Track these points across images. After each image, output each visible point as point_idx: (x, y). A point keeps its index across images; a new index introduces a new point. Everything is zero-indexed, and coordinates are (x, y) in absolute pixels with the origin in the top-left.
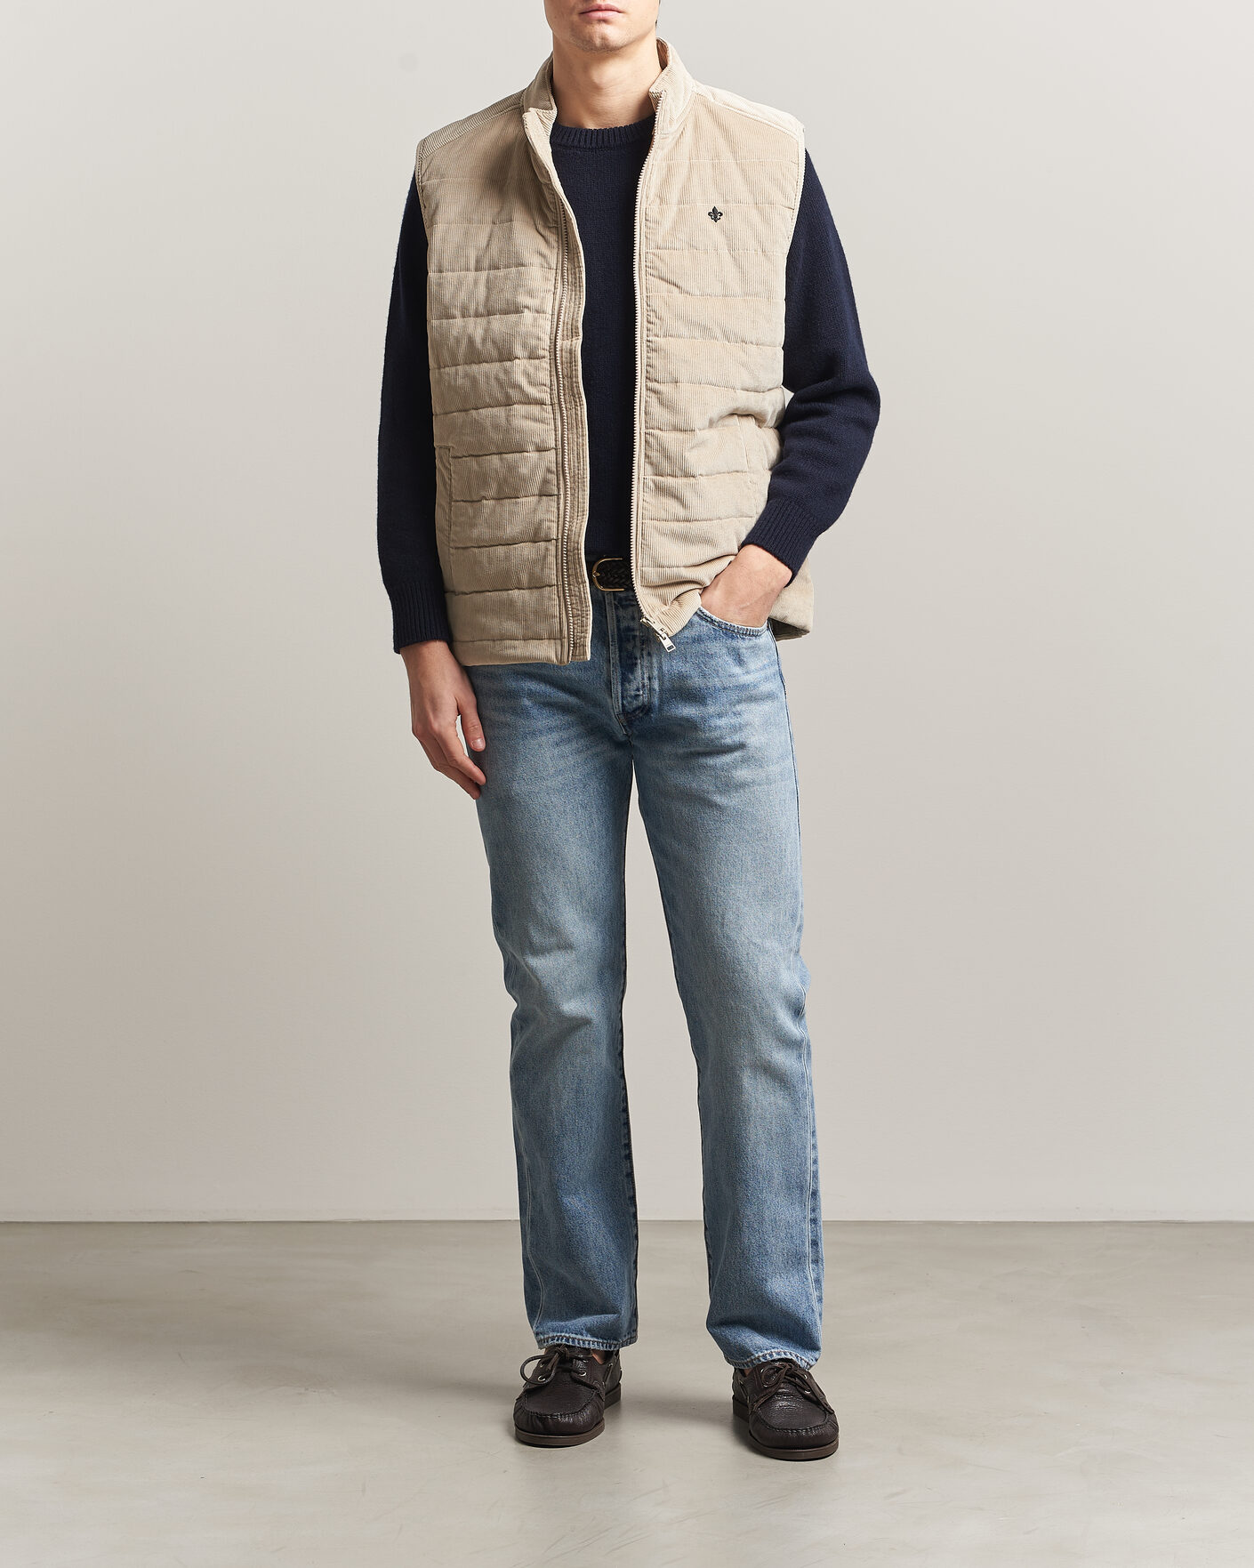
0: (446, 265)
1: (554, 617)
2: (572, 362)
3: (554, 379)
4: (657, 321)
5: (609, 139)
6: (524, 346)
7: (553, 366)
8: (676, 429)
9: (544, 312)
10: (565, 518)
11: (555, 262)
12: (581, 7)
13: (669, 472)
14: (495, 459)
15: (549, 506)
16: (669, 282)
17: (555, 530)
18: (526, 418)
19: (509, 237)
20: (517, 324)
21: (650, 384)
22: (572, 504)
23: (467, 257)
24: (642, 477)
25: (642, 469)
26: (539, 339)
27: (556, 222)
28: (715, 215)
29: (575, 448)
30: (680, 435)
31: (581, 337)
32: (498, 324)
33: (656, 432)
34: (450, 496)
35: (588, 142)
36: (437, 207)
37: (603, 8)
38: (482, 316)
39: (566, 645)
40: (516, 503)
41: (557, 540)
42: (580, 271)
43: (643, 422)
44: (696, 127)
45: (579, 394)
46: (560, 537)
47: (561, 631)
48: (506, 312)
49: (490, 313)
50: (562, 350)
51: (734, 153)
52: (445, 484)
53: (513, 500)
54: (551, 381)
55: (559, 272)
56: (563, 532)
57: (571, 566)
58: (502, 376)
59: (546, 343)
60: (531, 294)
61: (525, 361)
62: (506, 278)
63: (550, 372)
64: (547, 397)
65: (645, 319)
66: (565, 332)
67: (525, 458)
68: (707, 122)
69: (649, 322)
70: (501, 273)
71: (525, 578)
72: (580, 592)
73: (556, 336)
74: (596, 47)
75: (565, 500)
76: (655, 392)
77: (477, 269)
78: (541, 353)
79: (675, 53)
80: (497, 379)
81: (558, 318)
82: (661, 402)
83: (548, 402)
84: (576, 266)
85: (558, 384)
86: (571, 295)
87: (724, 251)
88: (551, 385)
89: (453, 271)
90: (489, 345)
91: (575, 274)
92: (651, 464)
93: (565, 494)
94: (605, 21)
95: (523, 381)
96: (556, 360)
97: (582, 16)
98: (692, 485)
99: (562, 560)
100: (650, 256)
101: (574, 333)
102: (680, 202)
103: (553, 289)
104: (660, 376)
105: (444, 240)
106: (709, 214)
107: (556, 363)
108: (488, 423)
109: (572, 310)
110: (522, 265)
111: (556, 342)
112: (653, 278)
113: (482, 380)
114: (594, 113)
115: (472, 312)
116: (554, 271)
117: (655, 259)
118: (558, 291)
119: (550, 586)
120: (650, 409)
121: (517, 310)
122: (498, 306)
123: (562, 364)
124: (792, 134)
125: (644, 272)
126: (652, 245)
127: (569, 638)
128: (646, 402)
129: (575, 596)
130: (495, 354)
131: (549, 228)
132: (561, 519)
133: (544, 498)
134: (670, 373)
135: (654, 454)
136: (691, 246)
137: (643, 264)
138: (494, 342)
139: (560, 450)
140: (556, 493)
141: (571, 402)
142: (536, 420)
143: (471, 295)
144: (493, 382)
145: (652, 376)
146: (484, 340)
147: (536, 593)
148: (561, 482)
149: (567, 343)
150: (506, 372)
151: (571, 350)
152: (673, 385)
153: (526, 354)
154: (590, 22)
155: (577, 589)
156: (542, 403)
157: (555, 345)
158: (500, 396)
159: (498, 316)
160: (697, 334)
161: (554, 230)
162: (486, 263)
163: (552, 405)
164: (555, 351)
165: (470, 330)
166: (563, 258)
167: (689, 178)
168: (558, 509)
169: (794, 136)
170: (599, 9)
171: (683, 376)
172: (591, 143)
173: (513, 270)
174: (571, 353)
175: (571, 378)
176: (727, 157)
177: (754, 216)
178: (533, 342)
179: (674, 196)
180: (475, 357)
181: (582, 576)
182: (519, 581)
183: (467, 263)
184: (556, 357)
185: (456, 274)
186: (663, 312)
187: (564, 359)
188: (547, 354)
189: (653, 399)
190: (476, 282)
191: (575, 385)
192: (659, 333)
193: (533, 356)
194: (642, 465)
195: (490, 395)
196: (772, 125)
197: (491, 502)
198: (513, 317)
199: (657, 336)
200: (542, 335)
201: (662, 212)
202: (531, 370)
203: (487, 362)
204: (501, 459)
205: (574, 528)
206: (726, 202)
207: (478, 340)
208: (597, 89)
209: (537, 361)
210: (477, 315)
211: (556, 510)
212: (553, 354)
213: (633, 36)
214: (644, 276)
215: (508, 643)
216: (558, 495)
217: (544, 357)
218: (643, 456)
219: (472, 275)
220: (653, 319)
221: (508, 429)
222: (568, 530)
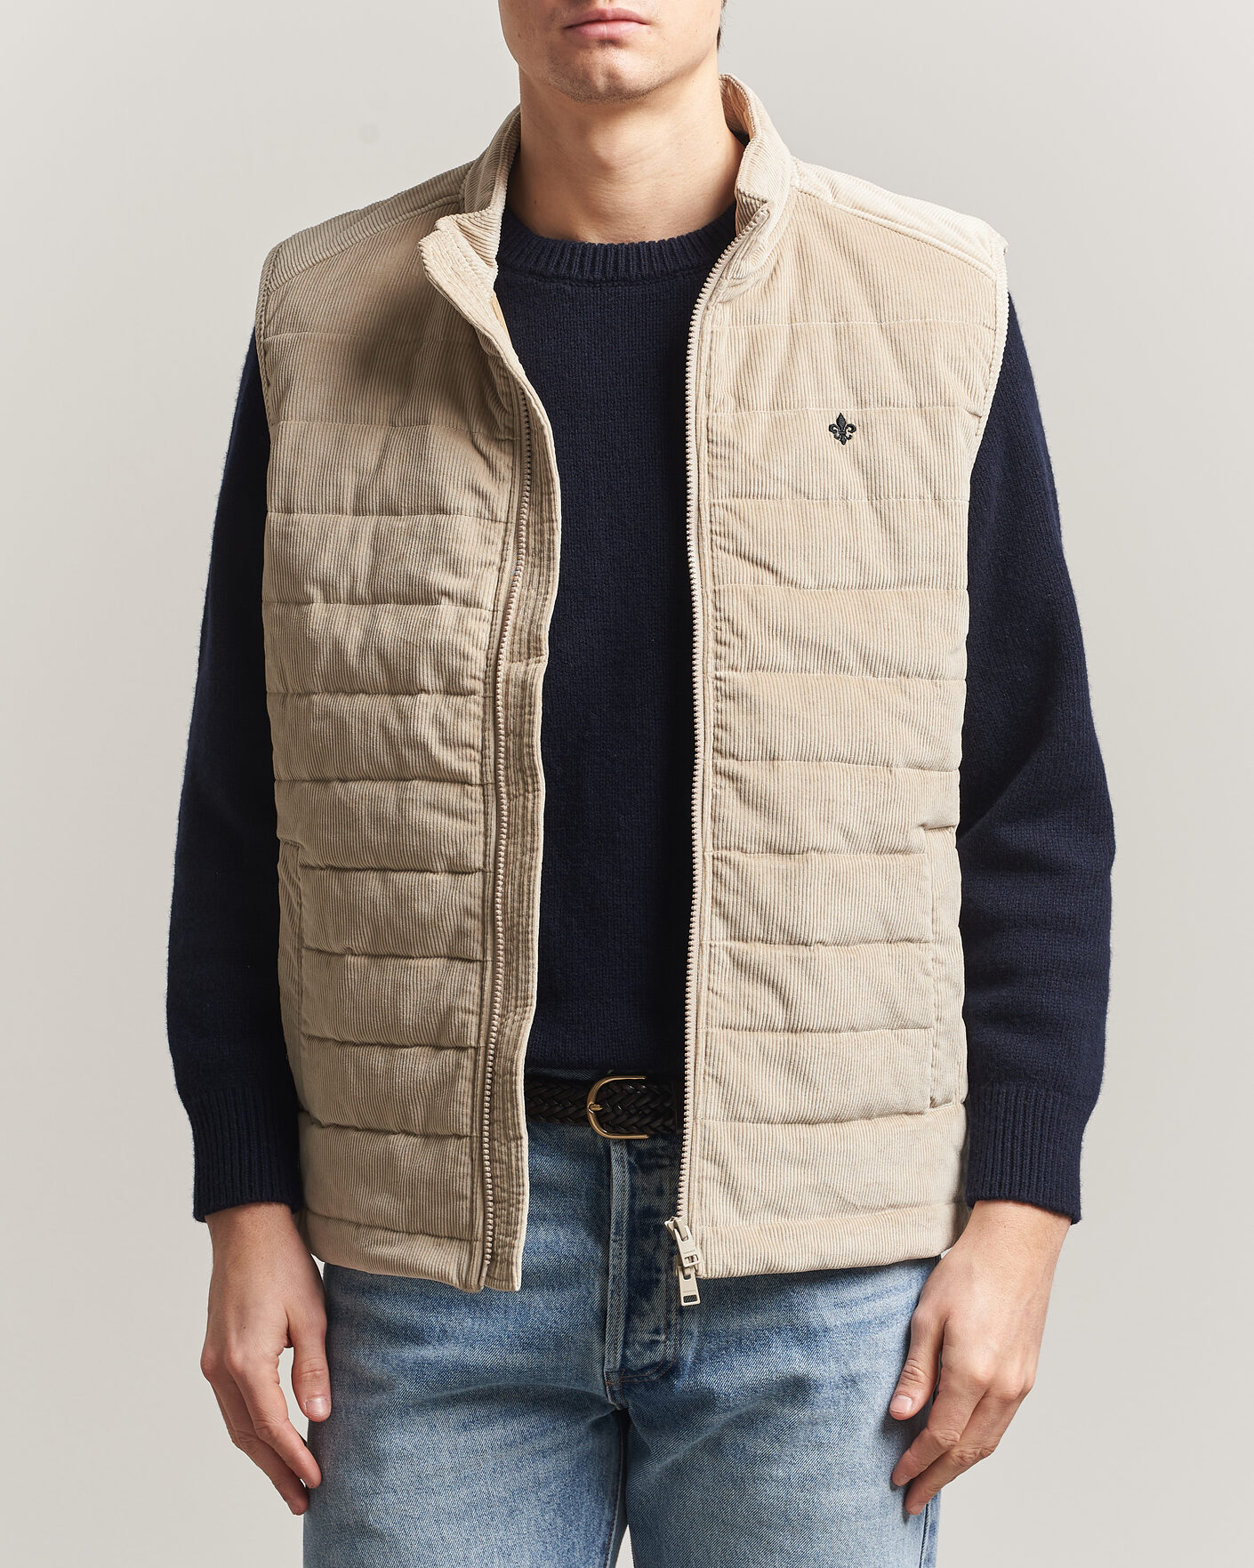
0: (299, 499)
1: (462, 1197)
2: (524, 706)
3: (490, 735)
4: (734, 640)
5: (627, 266)
6: (439, 667)
7: (490, 710)
8: (773, 849)
9: (478, 605)
10: (492, 1007)
11: (505, 508)
12: (568, 16)
13: (760, 932)
14: (373, 883)
15: (464, 980)
16: (755, 562)
17: (474, 1029)
18: (433, 806)
19: (420, 456)
20: (427, 625)
21: (721, 762)
22: (507, 981)
23: (339, 487)
24: (706, 942)
25: (707, 928)
26: (465, 657)
27: (511, 431)
28: (842, 429)
29: (517, 873)
30: (779, 862)
31: (545, 658)
32: (390, 623)
33: (735, 855)
34: (300, 938)
35: (587, 267)
36: (288, 386)
37: (609, 16)
38: (362, 602)
39: (478, 1253)
40: (407, 968)
41: (476, 1049)
42: (552, 530)
43: (710, 836)
44: (802, 256)
45: (533, 768)
46: (482, 1044)
47: (472, 1225)
48: (407, 600)
49: (377, 598)
50: (507, 682)
51: (876, 306)
52: (291, 913)
53: (403, 962)
54: (484, 739)
55: (512, 527)
56: (488, 1036)
57: (499, 1103)
58: (393, 723)
59: (478, 663)
60: (455, 567)
61: (438, 698)
62: (411, 533)
63: (484, 721)
64: (473, 770)
65: (711, 636)
66: (516, 647)
67: (427, 885)
68: (821, 249)
69: (718, 641)
70: (401, 523)
71: (418, 1114)
72: (509, 1155)
73: (498, 653)
74: (596, 92)
75: (494, 972)
76: (731, 777)
77: (359, 511)
78: (469, 683)
79: (763, 112)
80: (384, 728)
81: (505, 619)
82: (743, 796)
83: (476, 779)
84: (544, 519)
85: (497, 745)
86: (532, 574)
87: (861, 501)
88: (484, 747)
89: (312, 511)
90: (372, 662)
91: (542, 533)
92: (725, 917)
93: (495, 961)
94: (614, 42)
95: (429, 734)
96: (495, 699)
97: (570, 33)
98: (800, 962)
99: (483, 1089)
100: (719, 512)
101: (532, 650)
102: (775, 405)
103: (498, 560)
104: (742, 747)
105: (297, 451)
106: (831, 428)
107: (495, 706)
108: (363, 810)
109: (531, 604)
110: (442, 511)
111: (497, 665)
112: (725, 555)
113: (355, 727)
114: (599, 215)
115: (343, 594)
116: (502, 526)
117: (730, 518)
118: (508, 565)
119: (459, 1137)
120: (721, 811)
121: (428, 597)
122: (392, 587)
123: (506, 707)
124: (985, 268)
125: (707, 543)
126: (723, 489)
127: (484, 1241)
128: (715, 797)
129: (501, 1161)
130: (381, 678)
131: (498, 441)
132: (486, 1010)
133: (458, 965)
134: (761, 742)
135: (728, 898)
136: (799, 491)
137: (706, 526)
138: (381, 656)
139: (490, 873)
140: (479, 956)
141: (517, 783)
142: (452, 813)
143: (343, 560)
144: (376, 733)
145: (727, 745)
146: (363, 651)
147: (434, 1148)
148: (489, 937)
149: (518, 668)
150: (402, 716)
151: (524, 682)
152: (766, 765)
153: (441, 684)
154: (585, 45)
155: (504, 1149)
156: (462, 780)
157: (496, 671)
158: (386, 759)
159: (391, 606)
160: (811, 662)
161: (507, 448)
162: (374, 500)
163: (482, 785)
164: (495, 682)
165: (338, 628)
166: (520, 502)
167: (791, 359)
168: (482, 988)
169: (989, 271)
170: (602, 19)
171: (786, 747)
172: (592, 271)
173: (425, 519)
174: (524, 689)
175: (521, 736)
176: (863, 317)
177: (917, 428)
178: (456, 662)
179: (762, 394)
180: (345, 682)
181: (516, 1125)
182: (406, 1118)
183: (339, 496)
184: (495, 694)
185: (318, 517)
186: (746, 622)
187: (511, 700)
188: (479, 686)
189: (729, 793)
190: (353, 537)
191: (526, 750)
192: (737, 662)
193: (453, 688)
194: (708, 919)
195: (370, 758)
196: (948, 248)
197: (362, 961)
198: (418, 612)
199: (733, 668)
200: (470, 650)
201: (739, 425)
202: (448, 717)
203: (366, 693)
204: (384, 881)
205: (507, 1031)
206: (862, 403)
207: (352, 649)
208: (603, 169)
209: (459, 700)
210: (353, 600)
211: (477, 991)
212: (489, 687)
213: (670, 68)
214: (707, 551)
215: (380, 1234)
216: (483, 962)
217: (473, 693)
218: (709, 901)
219: (347, 520)
220: (726, 636)
221: (399, 826)
222: (498, 1032)
